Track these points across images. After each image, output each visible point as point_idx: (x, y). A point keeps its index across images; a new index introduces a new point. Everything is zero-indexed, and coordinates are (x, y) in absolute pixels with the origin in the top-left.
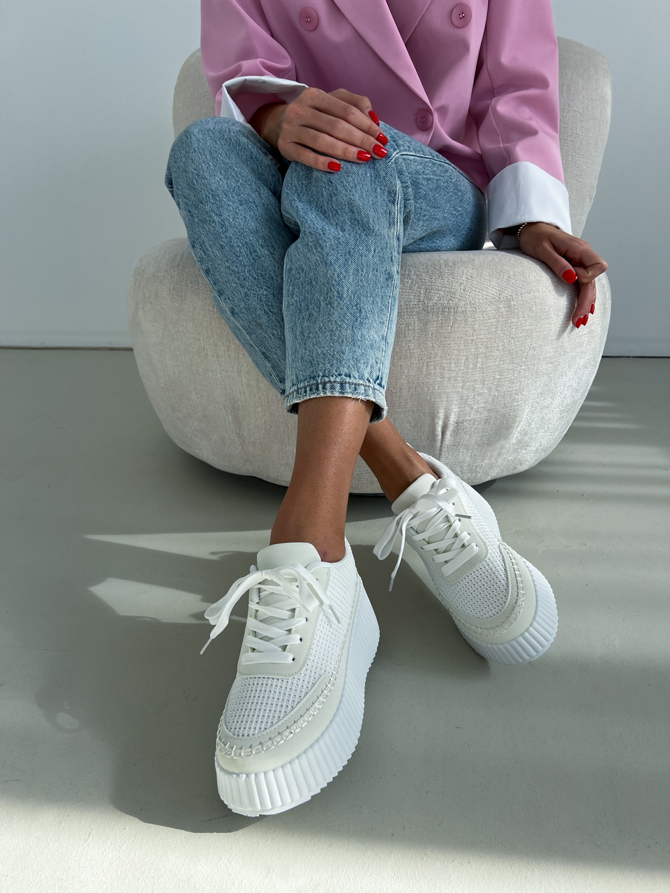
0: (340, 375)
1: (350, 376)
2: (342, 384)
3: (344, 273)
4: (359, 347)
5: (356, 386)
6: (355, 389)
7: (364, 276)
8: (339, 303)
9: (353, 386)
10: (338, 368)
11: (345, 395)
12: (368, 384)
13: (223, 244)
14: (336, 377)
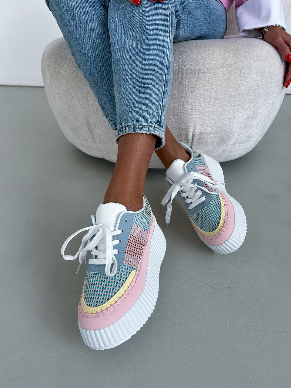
0: (133, 121)
1: (139, 121)
2: (134, 126)
3: (134, 64)
4: (143, 104)
5: (143, 127)
6: (142, 128)
7: (147, 64)
8: (131, 82)
9: (141, 127)
10: (132, 117)
11: (136, 132)
12: (150, 125)
13: (77, 38)
14: (131, 122)
